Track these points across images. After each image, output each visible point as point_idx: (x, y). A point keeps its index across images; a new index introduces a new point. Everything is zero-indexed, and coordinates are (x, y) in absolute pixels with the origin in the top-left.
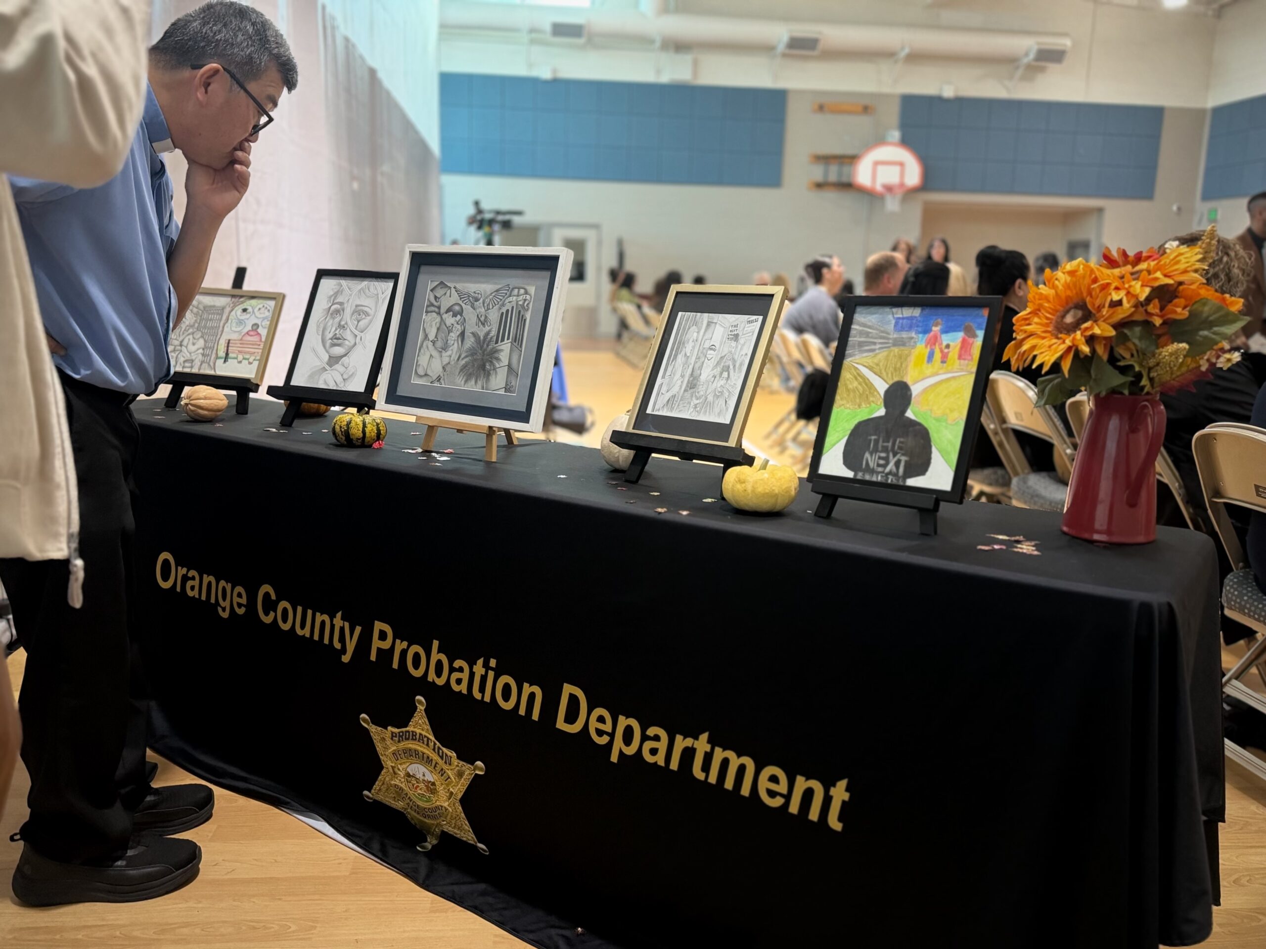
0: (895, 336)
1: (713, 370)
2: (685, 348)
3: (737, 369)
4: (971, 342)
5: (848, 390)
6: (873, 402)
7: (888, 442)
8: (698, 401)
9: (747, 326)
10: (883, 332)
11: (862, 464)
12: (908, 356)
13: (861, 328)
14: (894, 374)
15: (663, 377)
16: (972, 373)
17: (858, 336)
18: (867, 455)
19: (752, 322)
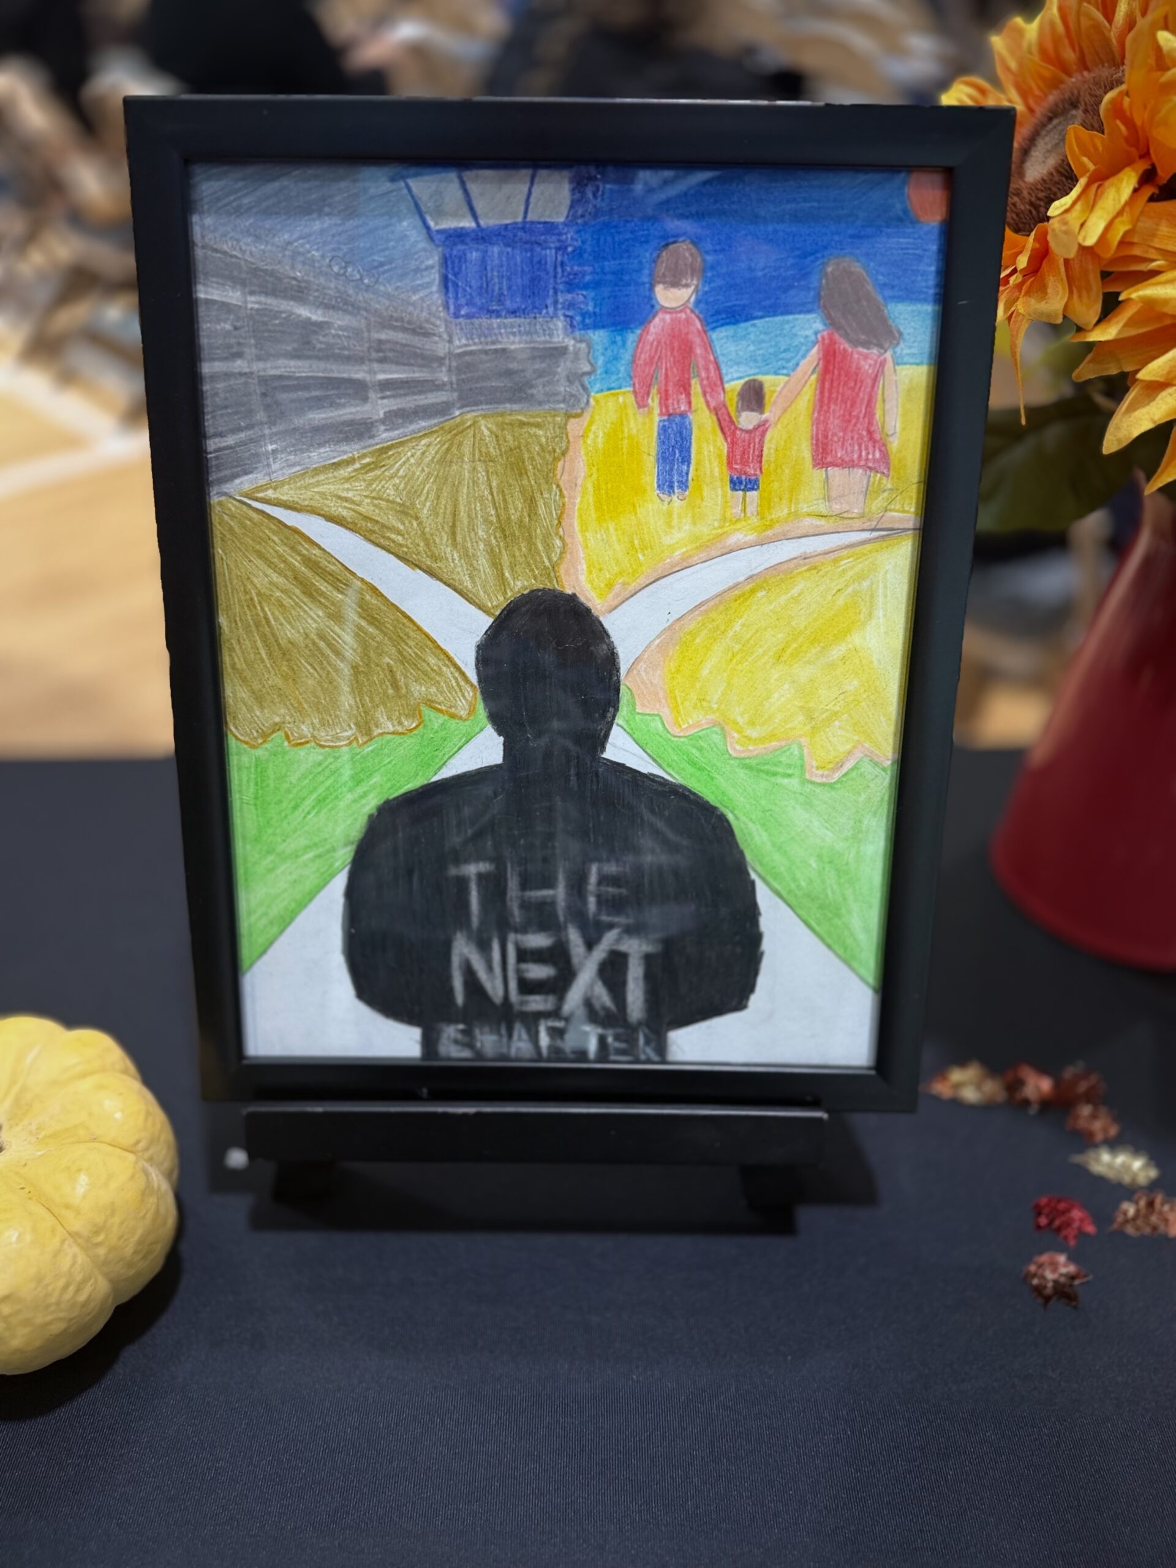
0: (460, 343)
4: (866, 366)
5: (281, 652)
6: (430, 704)
7: (549, 882)
10: (387, 323)
11: (450, 991)
12: (558, 452)
13: (254, 302)
14: (505, 559)
16: (892, 533)
17: (250, 351)
18: (462, 949)
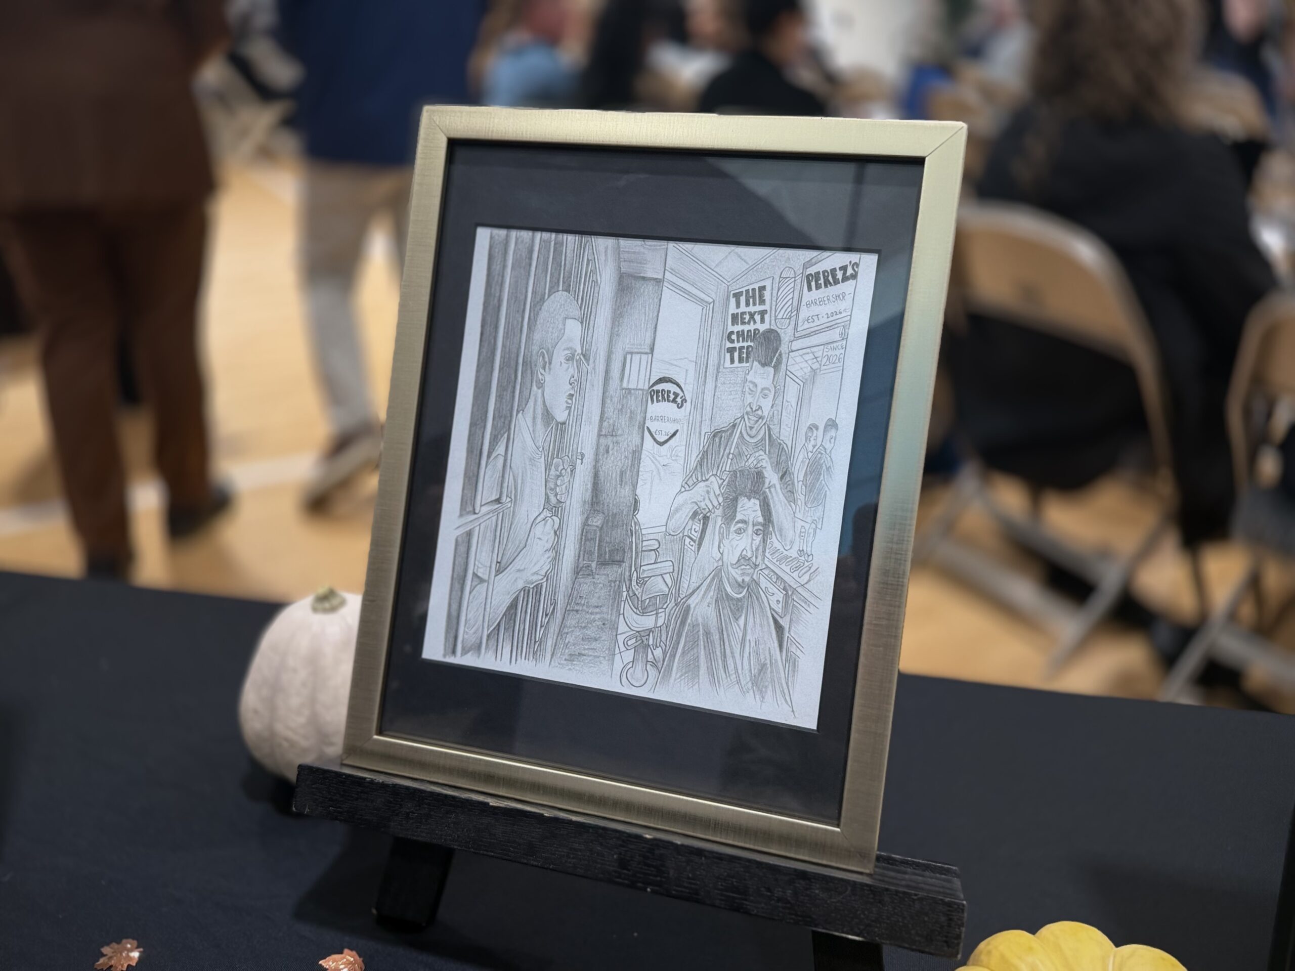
1: (687, 486)
2: (541, 385)
3: (799, 487)
8: (648, 622)
9: (808, 296)
15: (468, 505)
19: (829, 279)
